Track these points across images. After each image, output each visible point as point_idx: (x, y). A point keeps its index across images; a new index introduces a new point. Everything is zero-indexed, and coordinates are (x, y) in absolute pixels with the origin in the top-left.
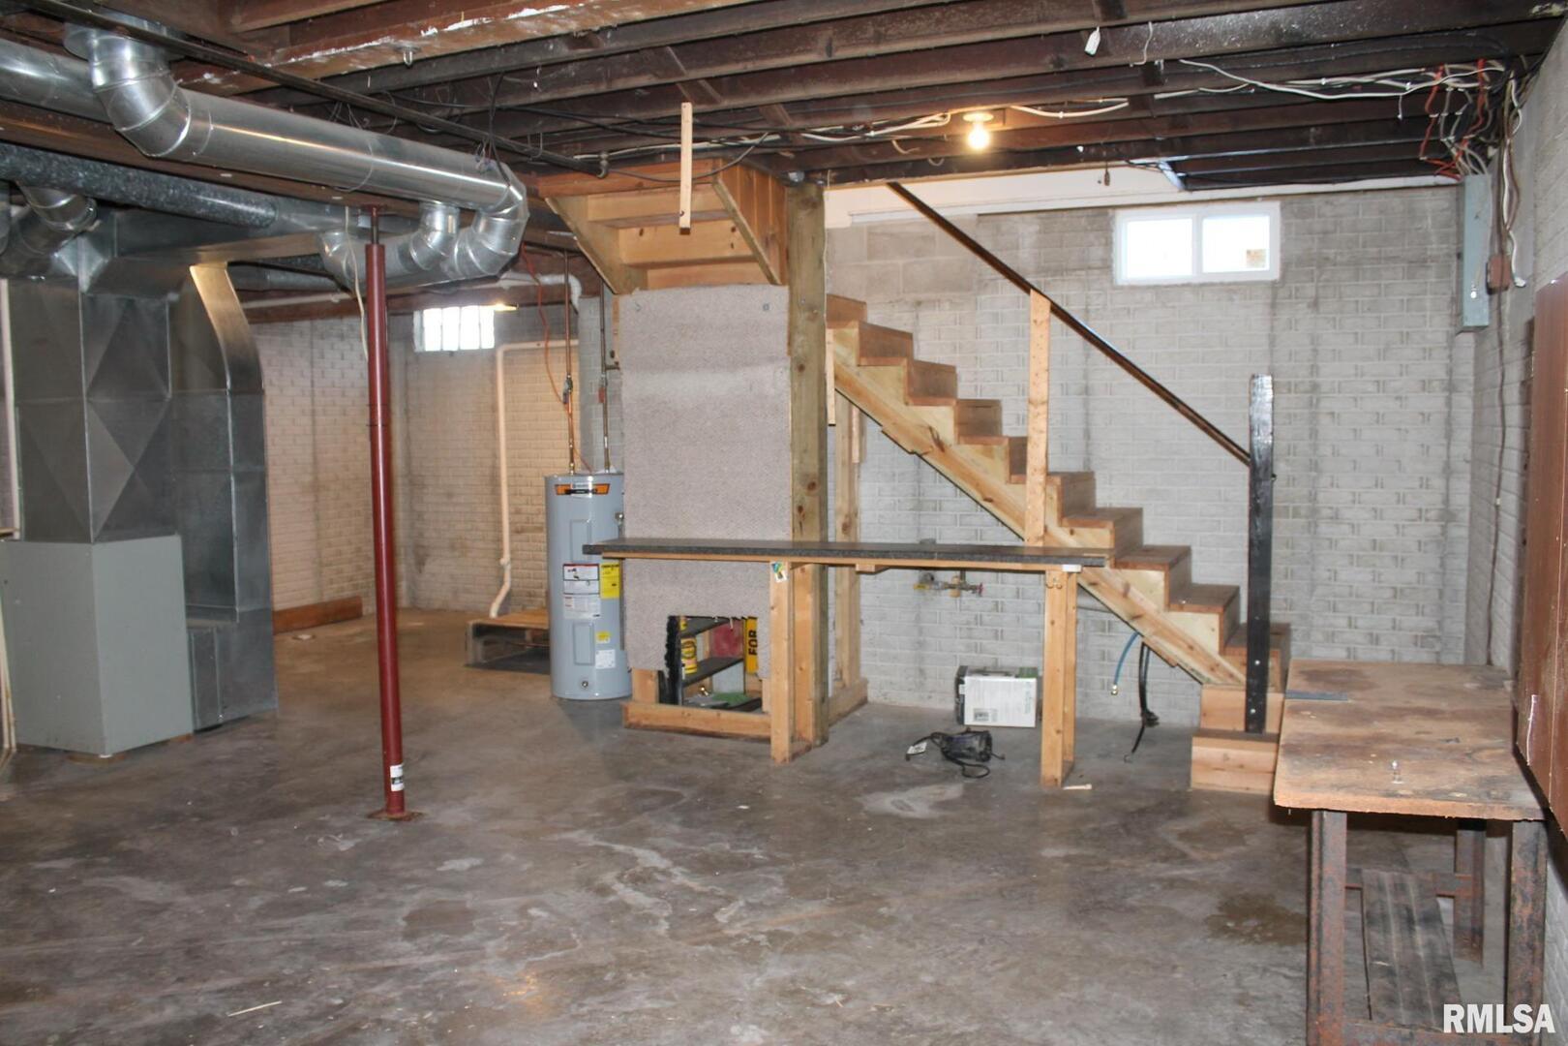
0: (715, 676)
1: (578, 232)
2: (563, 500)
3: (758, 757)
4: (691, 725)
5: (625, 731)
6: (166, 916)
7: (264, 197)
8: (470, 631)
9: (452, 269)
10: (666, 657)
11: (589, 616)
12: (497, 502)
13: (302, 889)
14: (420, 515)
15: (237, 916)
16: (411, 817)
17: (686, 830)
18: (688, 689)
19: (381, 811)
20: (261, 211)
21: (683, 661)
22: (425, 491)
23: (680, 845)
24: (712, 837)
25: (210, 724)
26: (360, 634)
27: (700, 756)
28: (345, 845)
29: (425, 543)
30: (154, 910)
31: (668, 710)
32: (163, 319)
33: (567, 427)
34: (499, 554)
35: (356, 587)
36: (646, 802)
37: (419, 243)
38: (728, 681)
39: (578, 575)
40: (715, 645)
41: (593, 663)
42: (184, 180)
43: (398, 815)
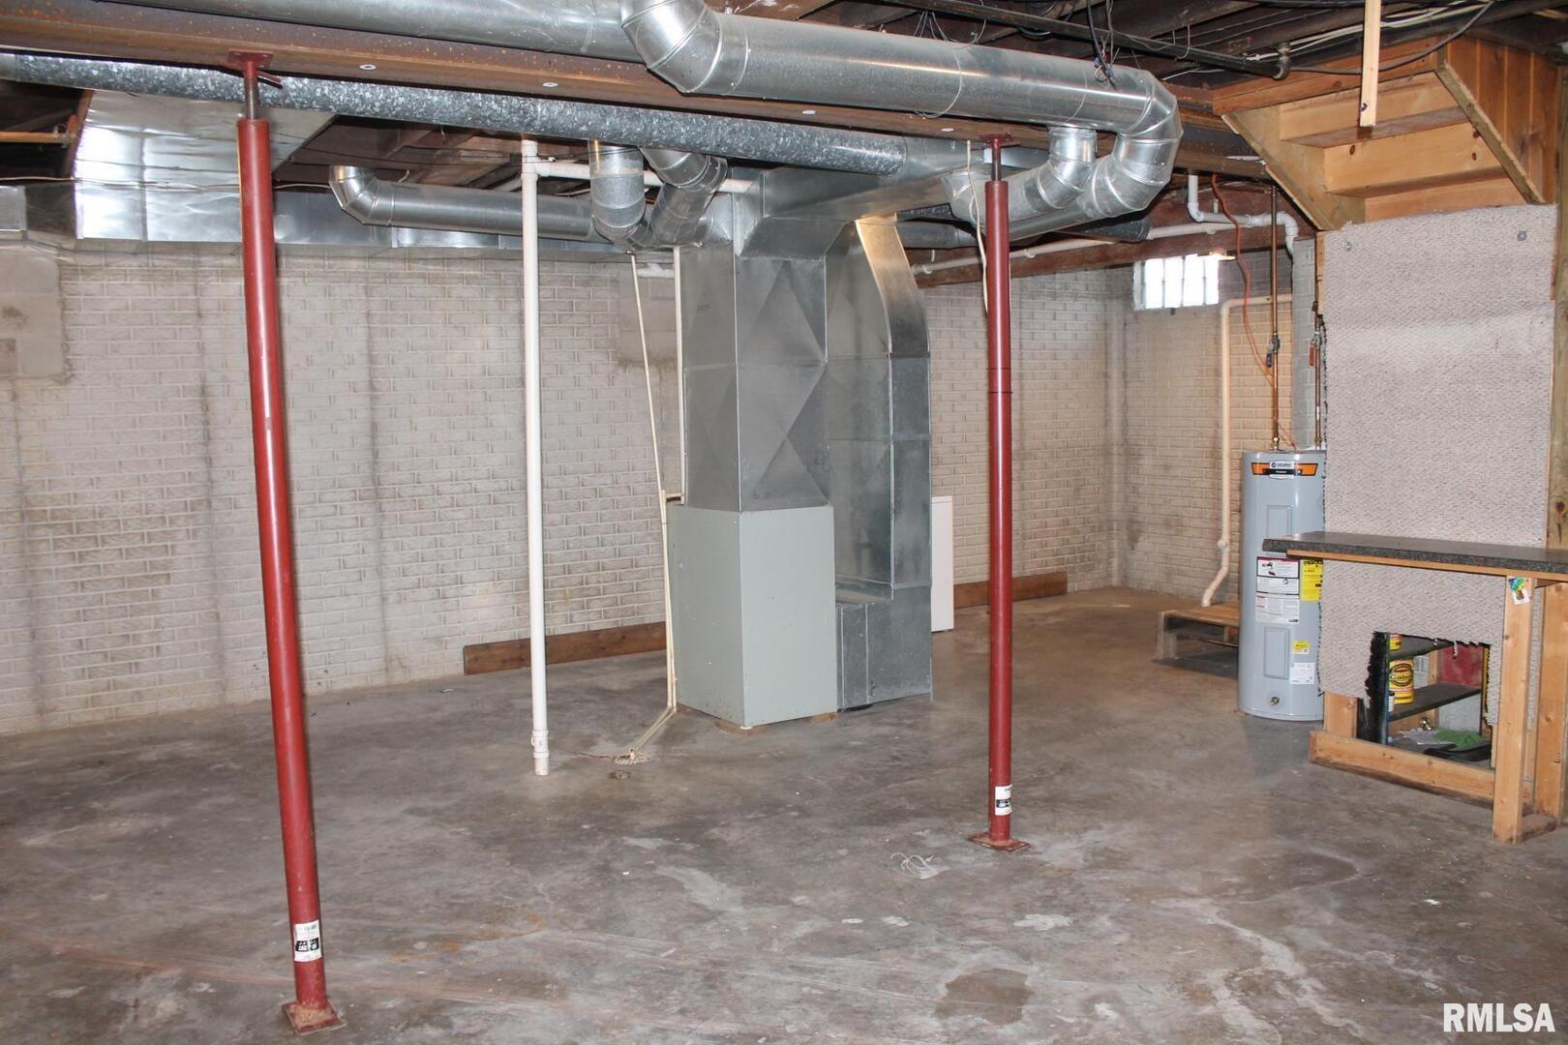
0: (1442, 709)
1: (1266, 155)
2: (1261, 481)
3: (1473, 828)
4: (1394, 771)
5: (1308, 766)
6: (709, 927)
7: (888, 138)
8: (1161, 622)
9: (1091, 205)
10: (1367, 683)
11: (1283, 620)
12: (1218, 476)
13: (857, 921)
14: (1135, 489)
15: (776, 943)
16: (1016, 845)
17: (1343, 922)
18: (1393, 724)
19: (982, 835)
20: (886, 155)
21: (1392, 687)
22: (1141, 462)
23: (1325, 945)
24: (1373, 941)
25: (856, 704)
26: (1057, 614)
27: (1396, 816)
28: (928, 872)
29: (1140, 519)
30: (702, 916)
31: (1365, 747)
32: (821, 281)
33: (1270, 394)
34: (1218, 535)
35: (1061, 562)
36: (1303, 871)
37: (1048, 178)
38: (1459, 716)
39: (1274, 571)
40: (1445, 670)
41: (1286, 678)
42: (797, 126)
43: (1000, 843)
